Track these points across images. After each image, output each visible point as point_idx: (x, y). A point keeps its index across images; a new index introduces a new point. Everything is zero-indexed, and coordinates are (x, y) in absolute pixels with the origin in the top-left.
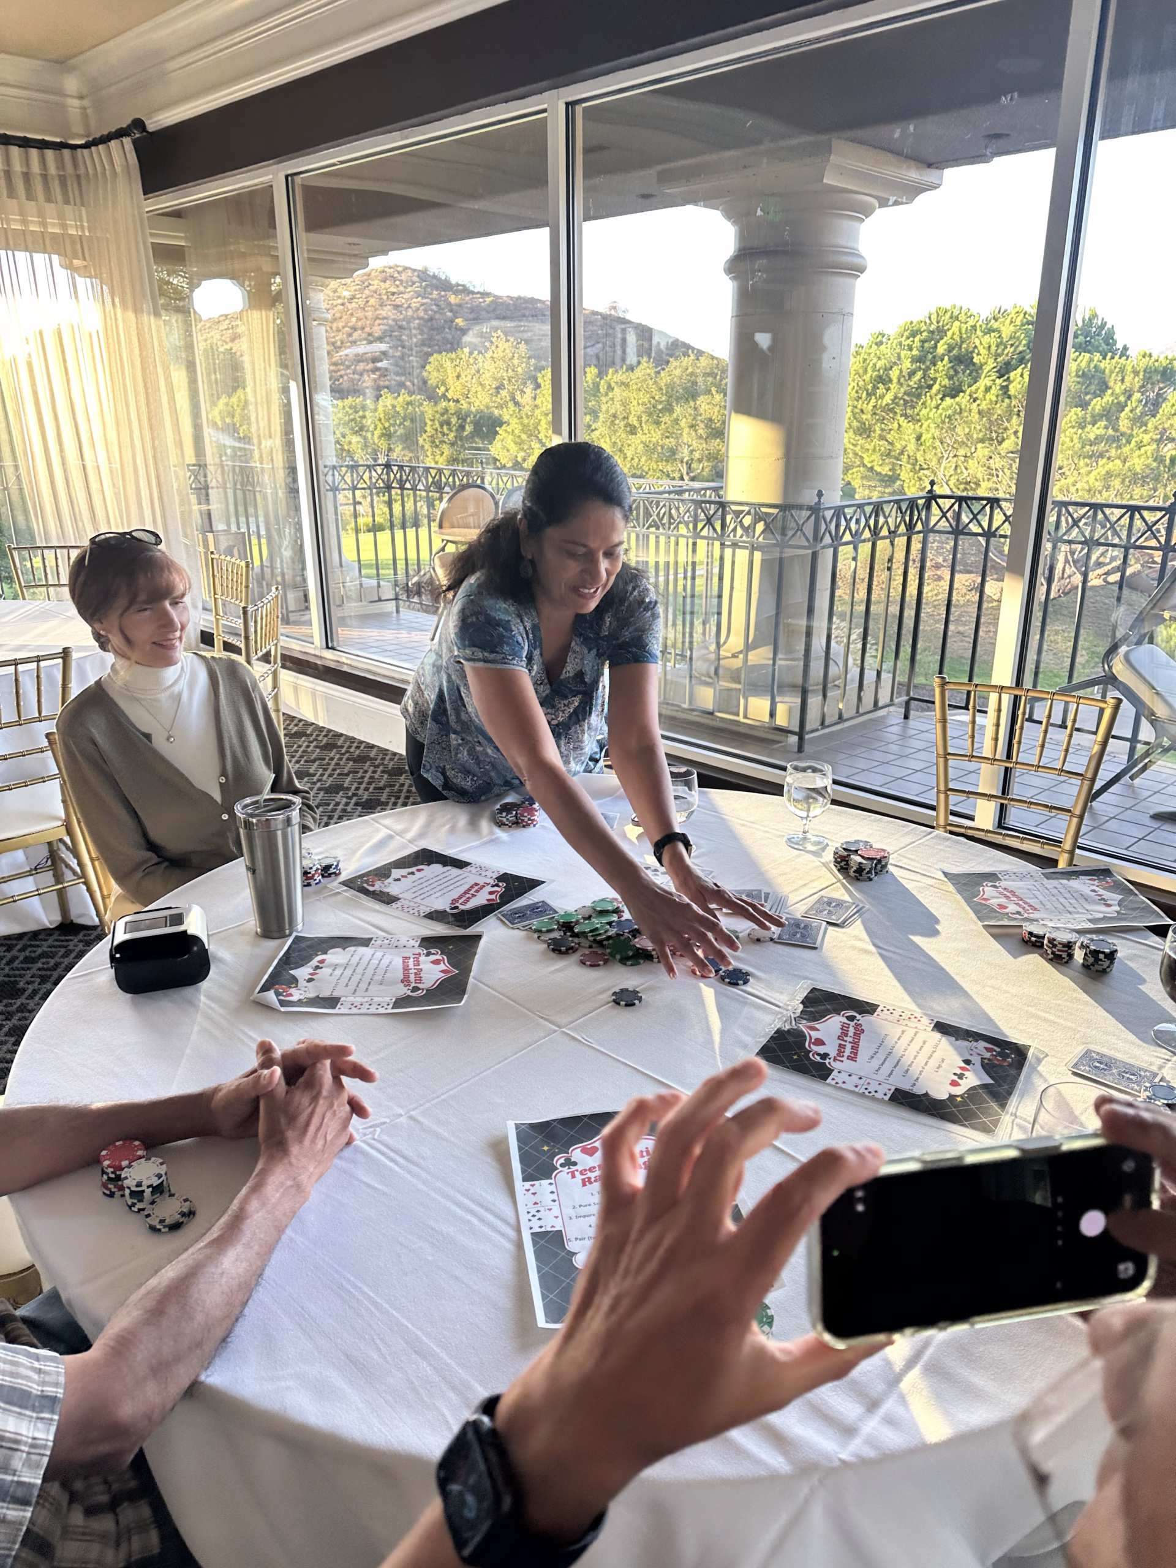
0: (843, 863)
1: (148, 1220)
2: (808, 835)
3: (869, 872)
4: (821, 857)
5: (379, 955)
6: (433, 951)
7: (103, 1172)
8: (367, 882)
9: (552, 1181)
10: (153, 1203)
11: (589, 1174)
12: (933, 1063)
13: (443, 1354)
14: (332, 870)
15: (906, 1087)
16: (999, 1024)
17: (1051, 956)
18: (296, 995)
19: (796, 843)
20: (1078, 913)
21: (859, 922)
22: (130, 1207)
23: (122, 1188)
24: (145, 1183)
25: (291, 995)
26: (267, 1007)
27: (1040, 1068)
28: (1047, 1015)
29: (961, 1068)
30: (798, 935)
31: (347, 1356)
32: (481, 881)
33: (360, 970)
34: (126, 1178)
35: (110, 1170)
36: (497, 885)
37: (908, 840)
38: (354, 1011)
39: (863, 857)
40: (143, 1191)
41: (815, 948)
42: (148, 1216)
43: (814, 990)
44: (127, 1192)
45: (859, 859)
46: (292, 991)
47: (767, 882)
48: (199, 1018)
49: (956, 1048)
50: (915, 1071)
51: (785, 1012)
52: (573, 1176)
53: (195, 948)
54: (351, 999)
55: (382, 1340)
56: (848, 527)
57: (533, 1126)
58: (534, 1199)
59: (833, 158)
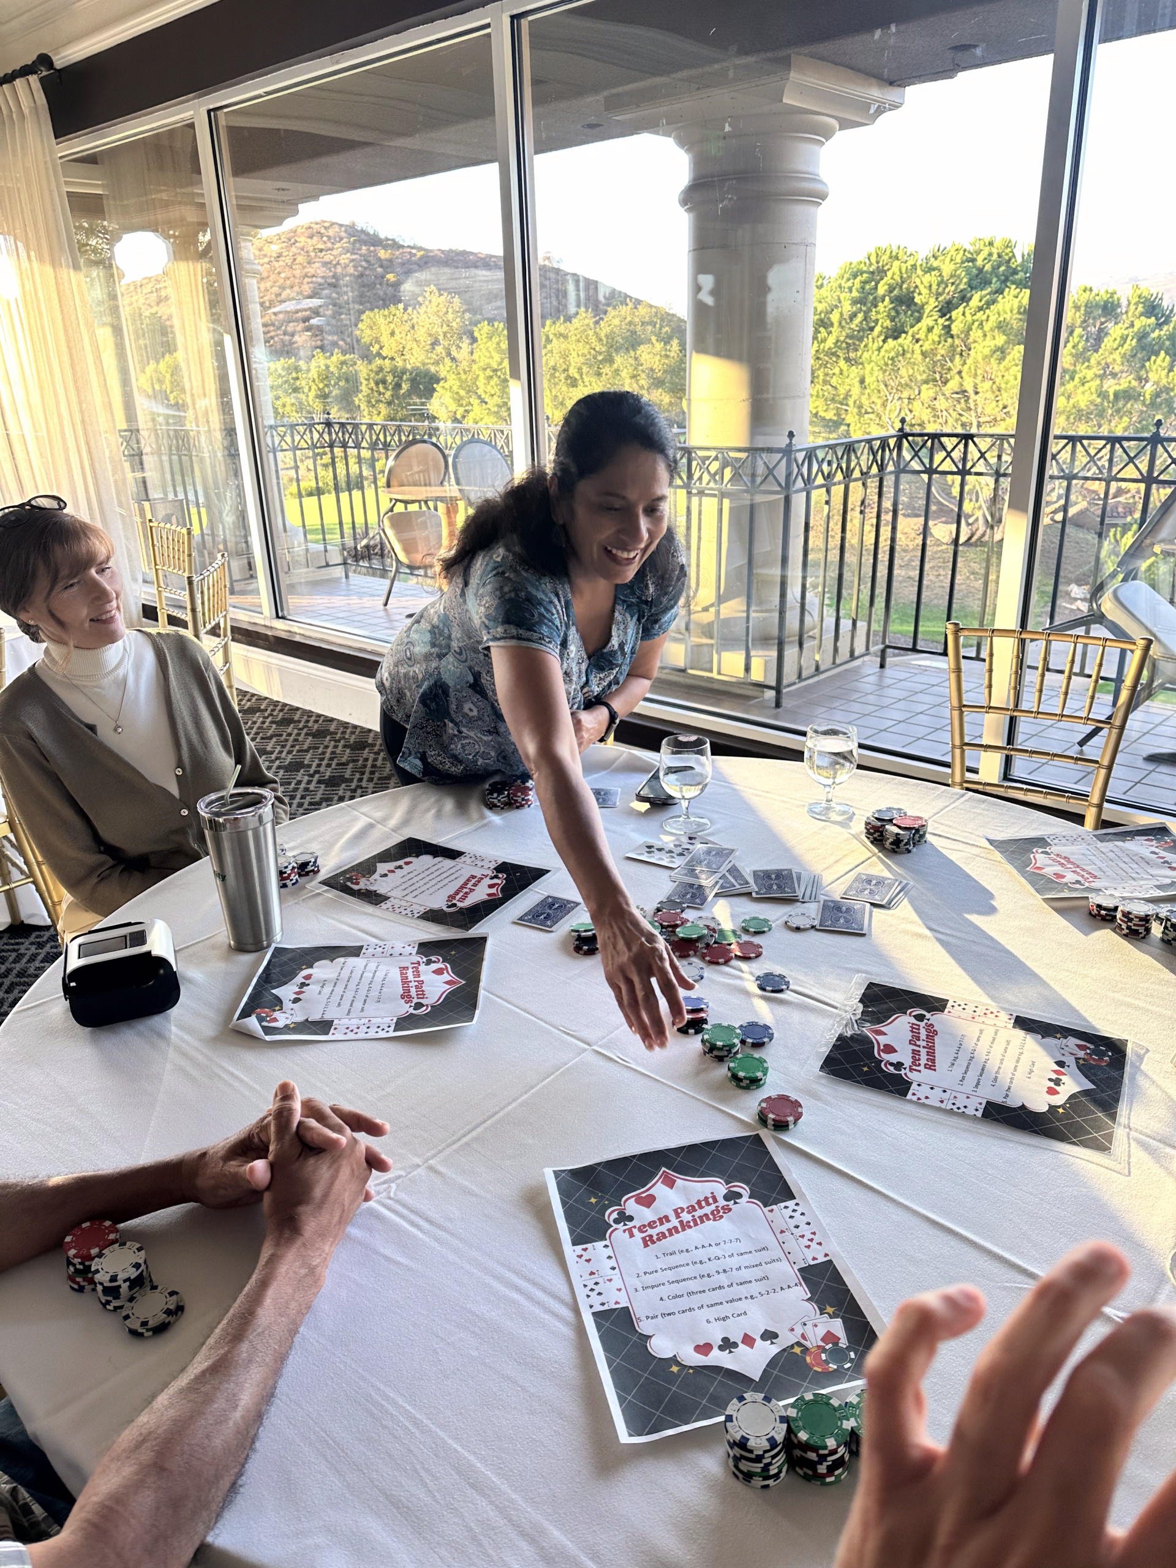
0: (876, 835)
1: (127, 1322)
2: (833, 804)
3: (906, 844)
4: (850, 828)
5: (372, 966)
6: (433, 958)
7: (69, 1263)
8: (350, 879)
9: (607, 1242)
10: (131, 1299)
11: (650, 1231)
12: (1023, 1067)
13: (505, 1487)
14: (310, 868)
15: (998, 1099)
16: (1086, 1015)
17: (1126, 931)
18: (282, 1019)
19: (821, 813)
20: (1142, 879)
21: (906, 902)
22: (104, 1305)
23: (92, 1281)
24: (122, 1276)
25: (275, 1020)
26: (248, 1037)
27: (1143, 1067)
28: (1137, 1002)
29: (1055, 1072)
30: (842, 921)
31: (387, 1496)
32: (478, 873)
33: (352, 986)
34: (97, 1271)
35: (77, 1261)
36: (496, 877)
37: (940, 804)
38: (351, 1036)
39: (899, 827)
40: (119, 1286)
41: (863, 935)
42: (127, 1317)
43: (871, 985)
44: (100, 1288)
45: (896, 830)
46: (277, 1014)
47: (795, 859)
48: (171, 1053)
49: (1046, 1048)
50: (1005, 1077)
51: (844, 1014)
52: (632, 1235)
53: (162, 971)
54: (345, 1021)
55: (428, 1471)
56: (820, 470)
57: (574, 1173)
58: (590, 1267)
59: (793, 75)
